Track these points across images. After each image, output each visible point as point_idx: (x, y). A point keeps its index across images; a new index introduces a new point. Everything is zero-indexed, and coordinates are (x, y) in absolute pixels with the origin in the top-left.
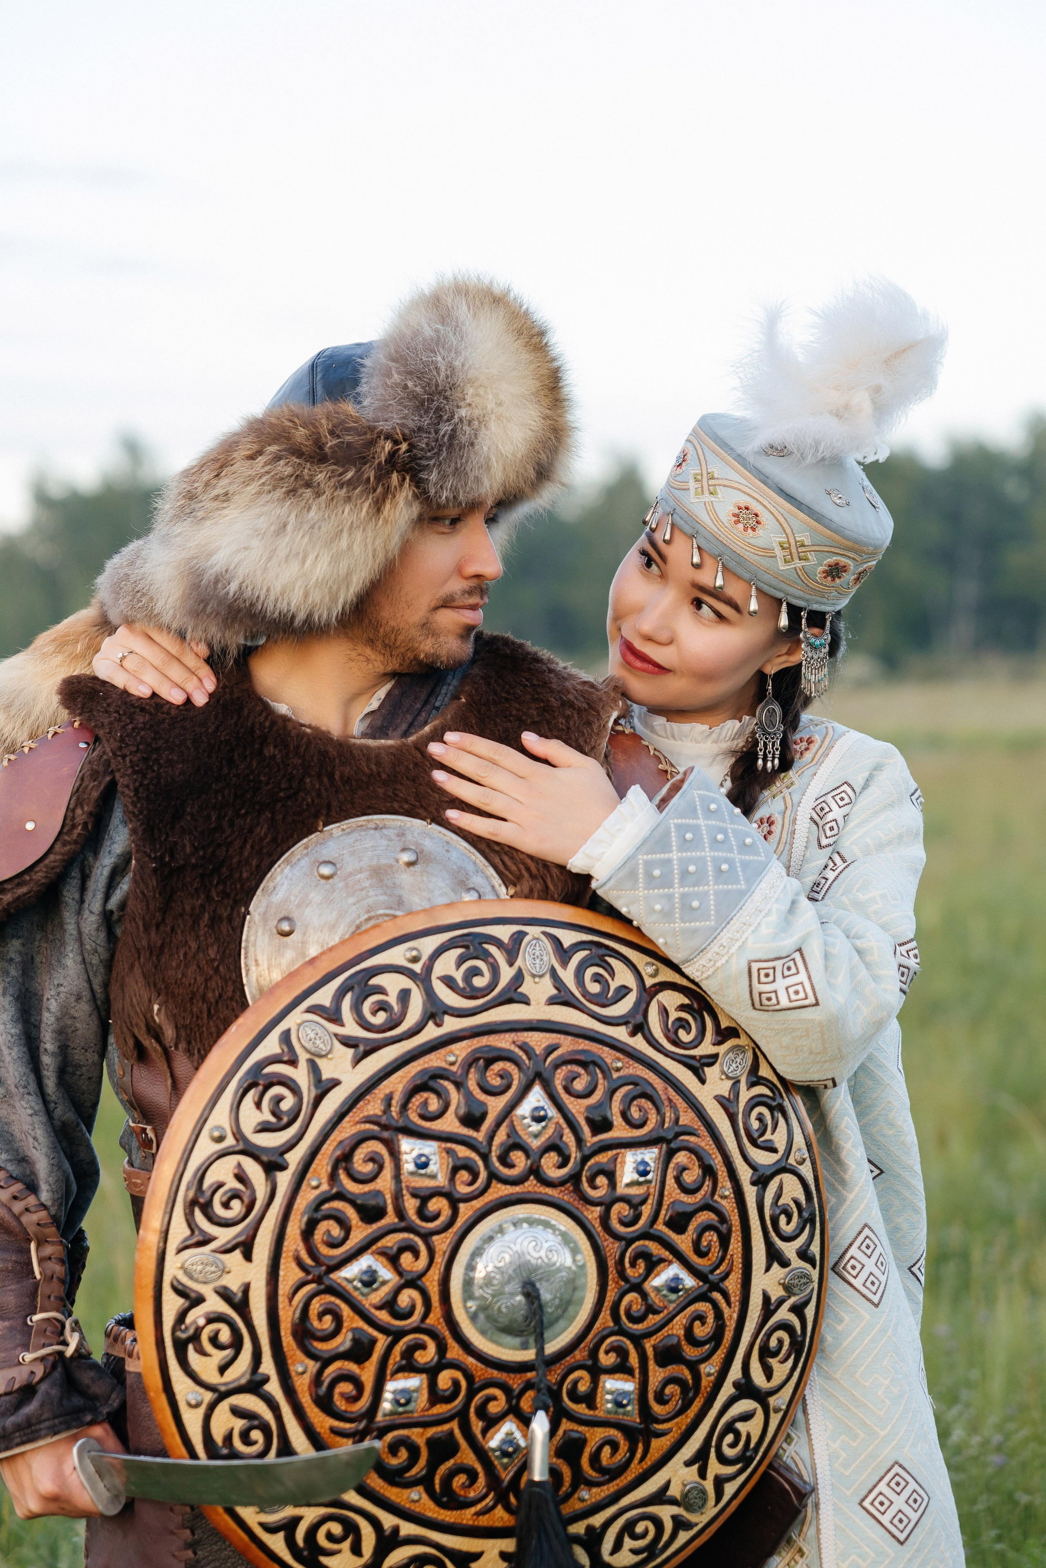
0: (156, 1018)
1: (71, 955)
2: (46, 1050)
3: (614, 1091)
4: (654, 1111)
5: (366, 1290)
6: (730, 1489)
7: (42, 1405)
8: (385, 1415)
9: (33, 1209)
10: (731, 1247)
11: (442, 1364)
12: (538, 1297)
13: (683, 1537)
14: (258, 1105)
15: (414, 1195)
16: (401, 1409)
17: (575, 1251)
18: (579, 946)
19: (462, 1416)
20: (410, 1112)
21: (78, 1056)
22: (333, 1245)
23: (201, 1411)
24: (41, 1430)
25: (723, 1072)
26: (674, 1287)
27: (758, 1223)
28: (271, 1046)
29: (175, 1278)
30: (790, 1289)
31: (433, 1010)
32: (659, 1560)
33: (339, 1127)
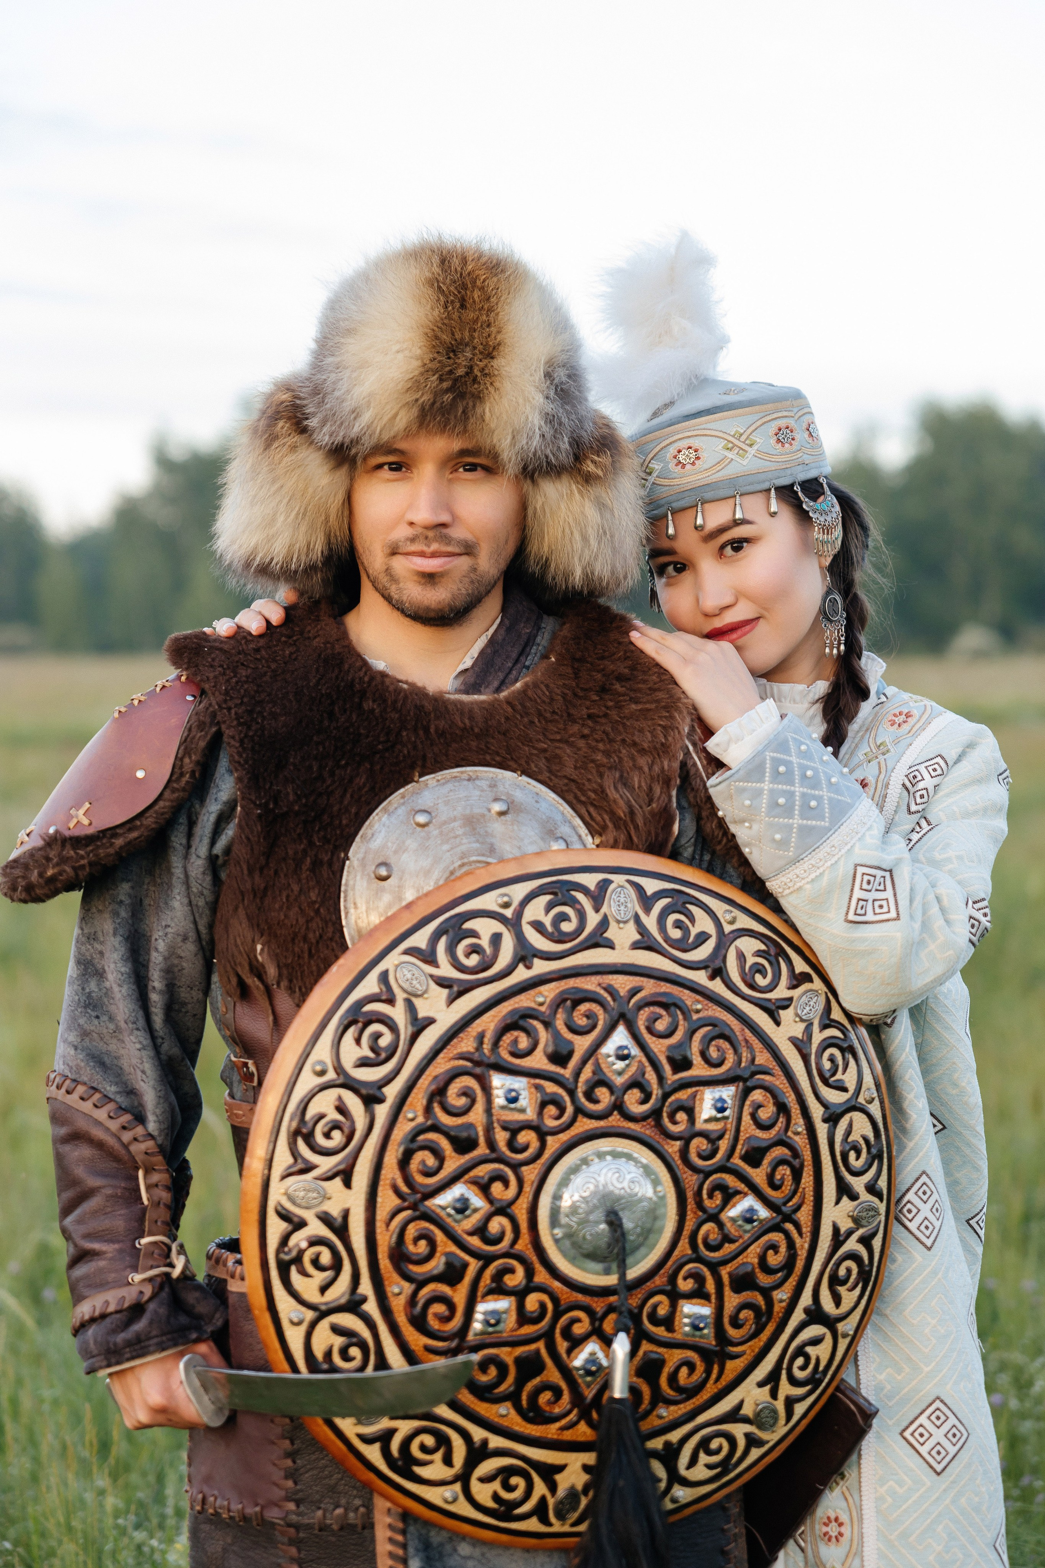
0: (259, 958)
1: (178, 898)
2: (154, 988)
3: (694, 1032)
4: (731, 1051)
5: (459, 1217)
6: (800, 1409)
7: (151, 1323)
8: (476, 1335)
9: (141, 1139)
10: (803, 1181)
11: (530, 1288)
12: (620, 1225)
13: (755, 1453)
14: (358, 1041)
15: (505, 1128)
16: (491, 1329)
17: (656, 1182)
18: (660, 894)
19: (548, 1336)
20: (501, 1049)
21: (183, 994)
22: (428, 1174)
23: (303, 1329)
24: (151, 1346)
25: (797, 1015)
26: (749, 1218)
27: (829, 1158)
28: (370, 985)
29: (279, 1204)
30: (857, 1221)
31: (523, 953)
32: (732, 1475)
33: (434, 1063)
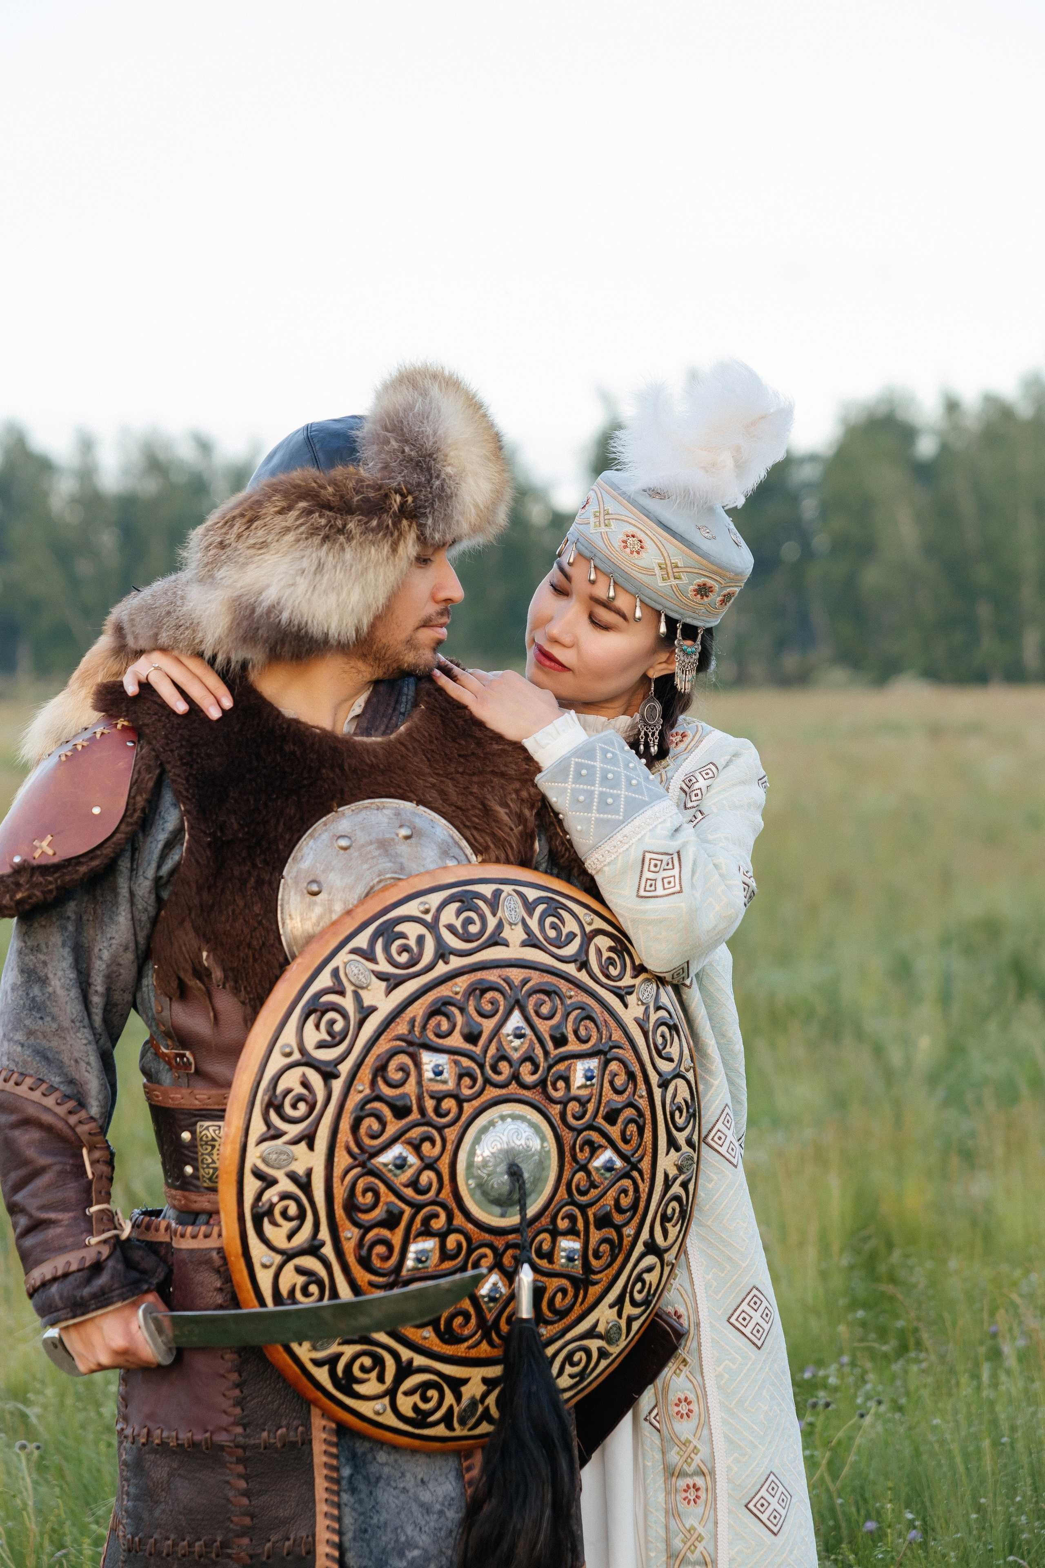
0: (206, 963)
2: (96, 991)
3: (569, 1014)
4: (595, 1030)
5: (398, 1172)
6: (636, 1325)
7: (112, 1277)
8: (409, 1270)
9: (84, 1121)
10: (645, 1136)
11: (450, 1229)
12: (520, 1175)
13: (604, 1363)
14: (317, 1027)
15: (432, 1097)
16: (420, 1266)
17: (543, 1139)
18: (539, 901)
19: (463, 1270)
20: (428, 1031)
22: (374, 1137)
23: (271, 1272)
24: (112, 1297)
25: (639, 999)
26: (609, 1167)
27: (662, 1117)
28: (324, 980)
29: (255, 1165)
30: (680, 1169)
31: (441, 951)
32: (585, 1383)
33: (377, 1044)
